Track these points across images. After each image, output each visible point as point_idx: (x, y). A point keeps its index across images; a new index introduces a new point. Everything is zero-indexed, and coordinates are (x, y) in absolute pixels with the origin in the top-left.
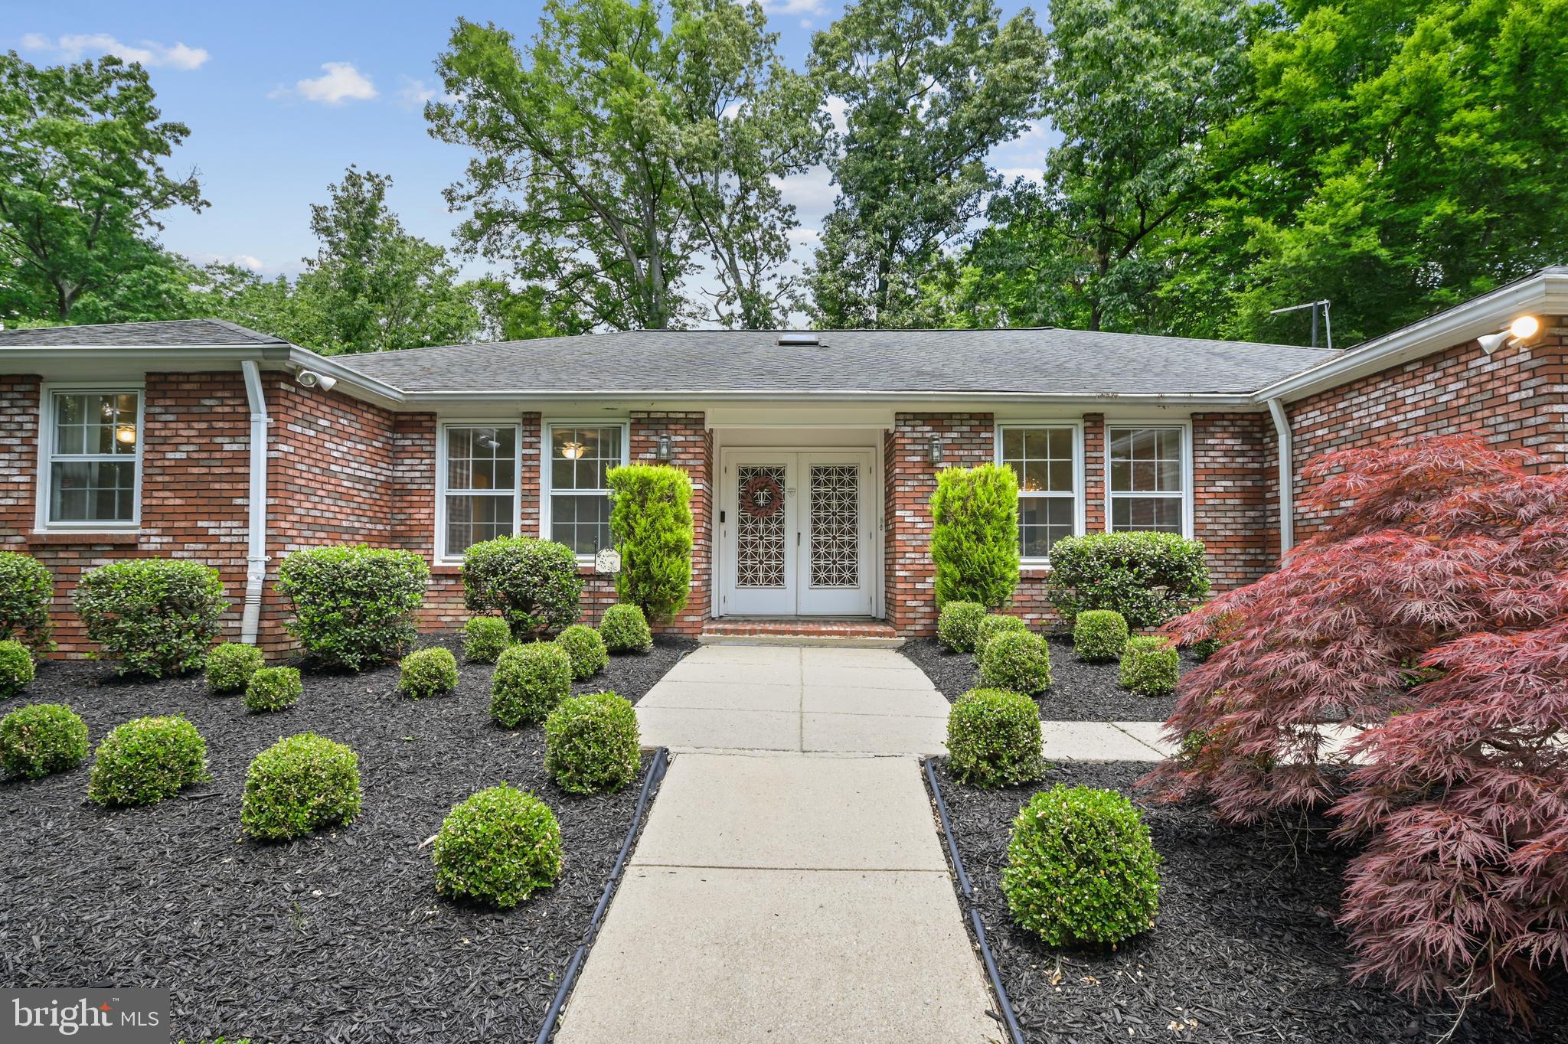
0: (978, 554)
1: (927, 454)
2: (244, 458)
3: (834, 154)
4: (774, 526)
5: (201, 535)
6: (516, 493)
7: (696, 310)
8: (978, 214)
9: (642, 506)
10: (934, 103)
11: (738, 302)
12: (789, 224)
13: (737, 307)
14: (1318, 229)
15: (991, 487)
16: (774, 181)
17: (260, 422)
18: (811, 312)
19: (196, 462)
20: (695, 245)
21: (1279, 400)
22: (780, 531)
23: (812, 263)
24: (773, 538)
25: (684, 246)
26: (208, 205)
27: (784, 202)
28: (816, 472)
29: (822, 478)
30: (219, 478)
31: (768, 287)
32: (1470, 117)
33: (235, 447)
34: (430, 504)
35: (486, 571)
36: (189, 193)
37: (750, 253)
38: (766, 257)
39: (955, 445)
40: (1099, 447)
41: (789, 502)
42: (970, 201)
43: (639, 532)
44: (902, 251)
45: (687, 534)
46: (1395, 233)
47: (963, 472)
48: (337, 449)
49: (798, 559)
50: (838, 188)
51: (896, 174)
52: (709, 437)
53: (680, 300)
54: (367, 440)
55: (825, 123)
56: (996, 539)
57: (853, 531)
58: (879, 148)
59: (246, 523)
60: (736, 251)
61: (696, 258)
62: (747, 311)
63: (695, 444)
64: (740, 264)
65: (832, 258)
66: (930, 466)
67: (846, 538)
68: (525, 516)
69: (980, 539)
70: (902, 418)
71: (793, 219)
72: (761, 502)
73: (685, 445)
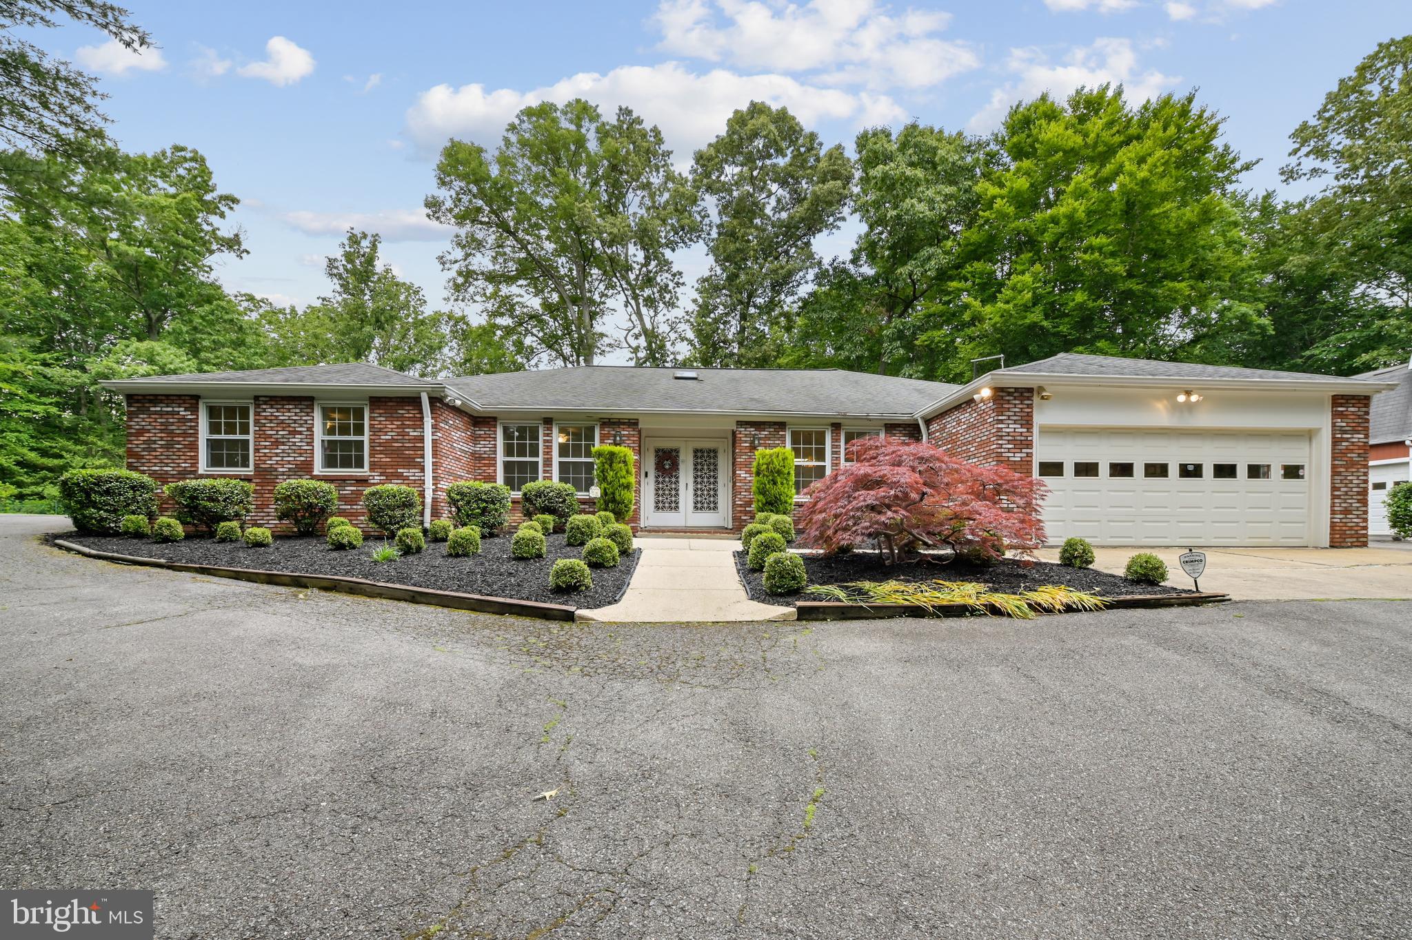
0: (774, 491)
1: (753, 442)
2: (421, 439)
3: (709, 234)
4: (673, 480)
5: (400, 476)
6: (540, 460)
7: (613, 342)
8: (807, 282)
9: (611, 466)
10: (779, 201)
11: (643, 337)
12: (678, 284)
13: (642, 341)
14: (1006, 306)
15: (780, 458)
16: (668, 253)
17: (428, 421)
18: (690, 342)
19: (397, 441)
20: (609, 294)
21: (922, 418)
22: (677, 482)
23: (692, 307)
24: (673, 486)
25: (602, 295)
26: (248, 252)
27: (674, 270)
28: (696, 451)
29: (699, 454)
30: (408, 449)
31: (663, 328)
32: (1096, 241)
33: (415, 434)
34: (495, 465)
35: (536, 496)
36: (233, 244)
37: (650, 302)
38: (661, 305)
39: (767, 438)
40: (838, 440)
41: (682, 467)
42: (801, 274)
43: (609, 479)
44: (755, 306)
45: (632, 479)
46: (1052, 312)
47: (768, 451)
48: (456, 435)
49: (686, 496)
50: (711, 258)
51: (752, 253)
52: (640, 432)
53: (602, 335)
54: (465, 431)
55: (703, 214)
56: (782, 484)
57: (715, 483)
58: (739, 235)
59: (423, 470)
60: (641, 301)
61: (610, 303)
62: (650, 344)
63: (633, 436)
64: (644, 310)
65: (705, 310)
66: (753, 448)
67: (712, 486)
68: (545, 471)
69: (775, 483)
70: (741, 423)
71: (681, 281)
72: (667, 467)
73: (628, 436)
